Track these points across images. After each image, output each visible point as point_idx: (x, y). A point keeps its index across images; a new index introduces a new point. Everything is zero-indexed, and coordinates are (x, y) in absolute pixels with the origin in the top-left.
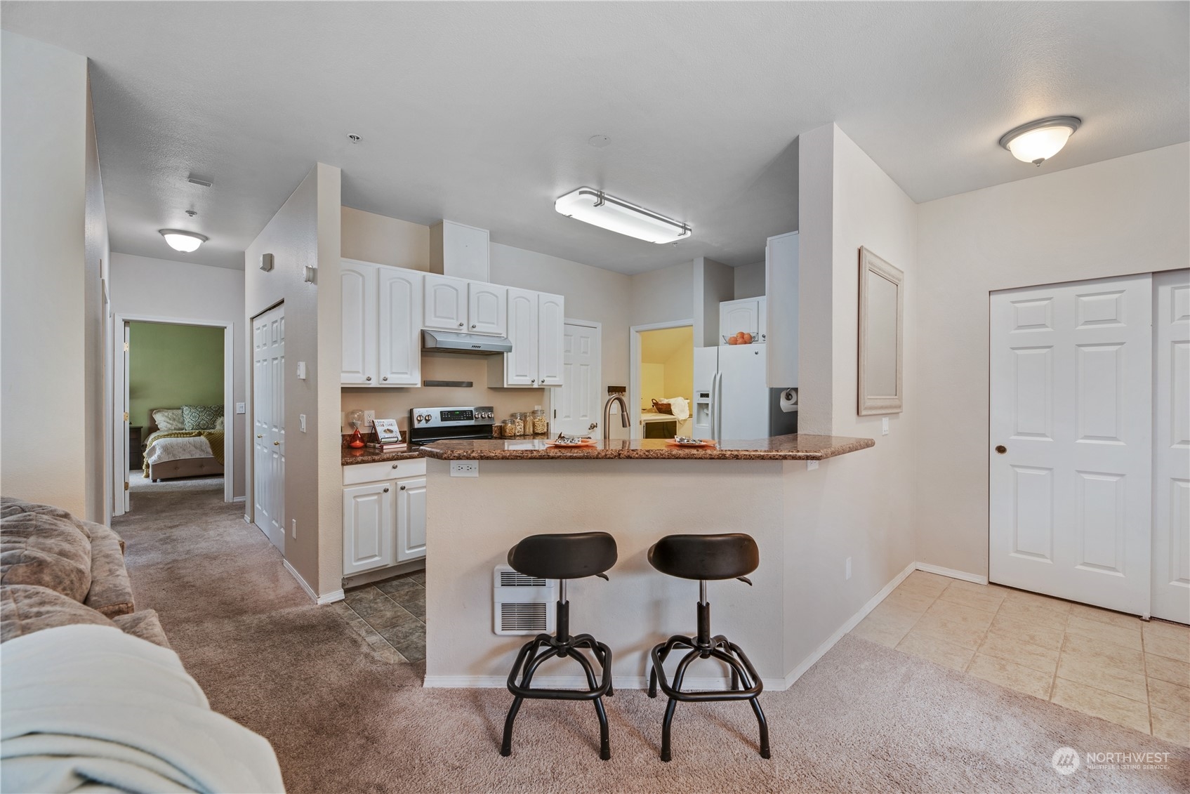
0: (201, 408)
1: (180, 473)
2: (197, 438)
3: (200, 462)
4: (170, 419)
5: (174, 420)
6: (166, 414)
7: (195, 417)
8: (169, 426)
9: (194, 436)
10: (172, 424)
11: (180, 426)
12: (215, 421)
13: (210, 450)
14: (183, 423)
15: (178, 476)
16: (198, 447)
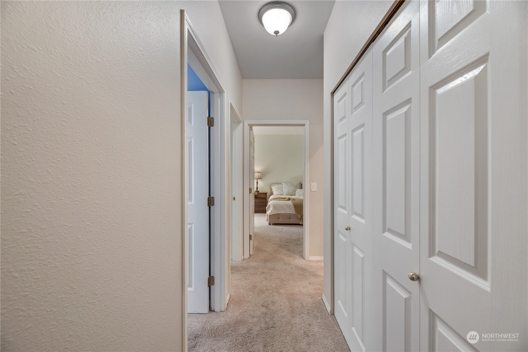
0: (290, 184)
1: (281, 221)
2: (288, 201)
3: (289, 216)
4: (278, 189)
5: (279, 189)
6: (276, 186)
7: (287, 189)
8: (277, 193)
9: (287, 200)
10: (278, 192)
11: (281, 193)
12: (295, 191)
13: (294, 209)
14: (282, 191)
15: (280, 223)
16: (288, 206)
